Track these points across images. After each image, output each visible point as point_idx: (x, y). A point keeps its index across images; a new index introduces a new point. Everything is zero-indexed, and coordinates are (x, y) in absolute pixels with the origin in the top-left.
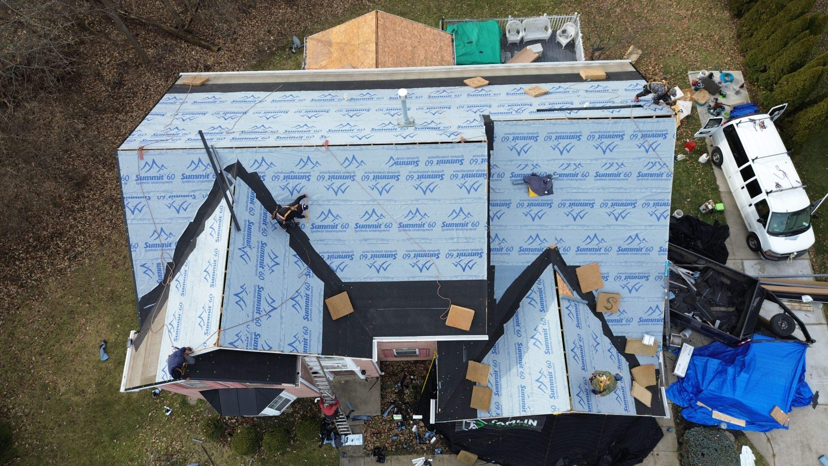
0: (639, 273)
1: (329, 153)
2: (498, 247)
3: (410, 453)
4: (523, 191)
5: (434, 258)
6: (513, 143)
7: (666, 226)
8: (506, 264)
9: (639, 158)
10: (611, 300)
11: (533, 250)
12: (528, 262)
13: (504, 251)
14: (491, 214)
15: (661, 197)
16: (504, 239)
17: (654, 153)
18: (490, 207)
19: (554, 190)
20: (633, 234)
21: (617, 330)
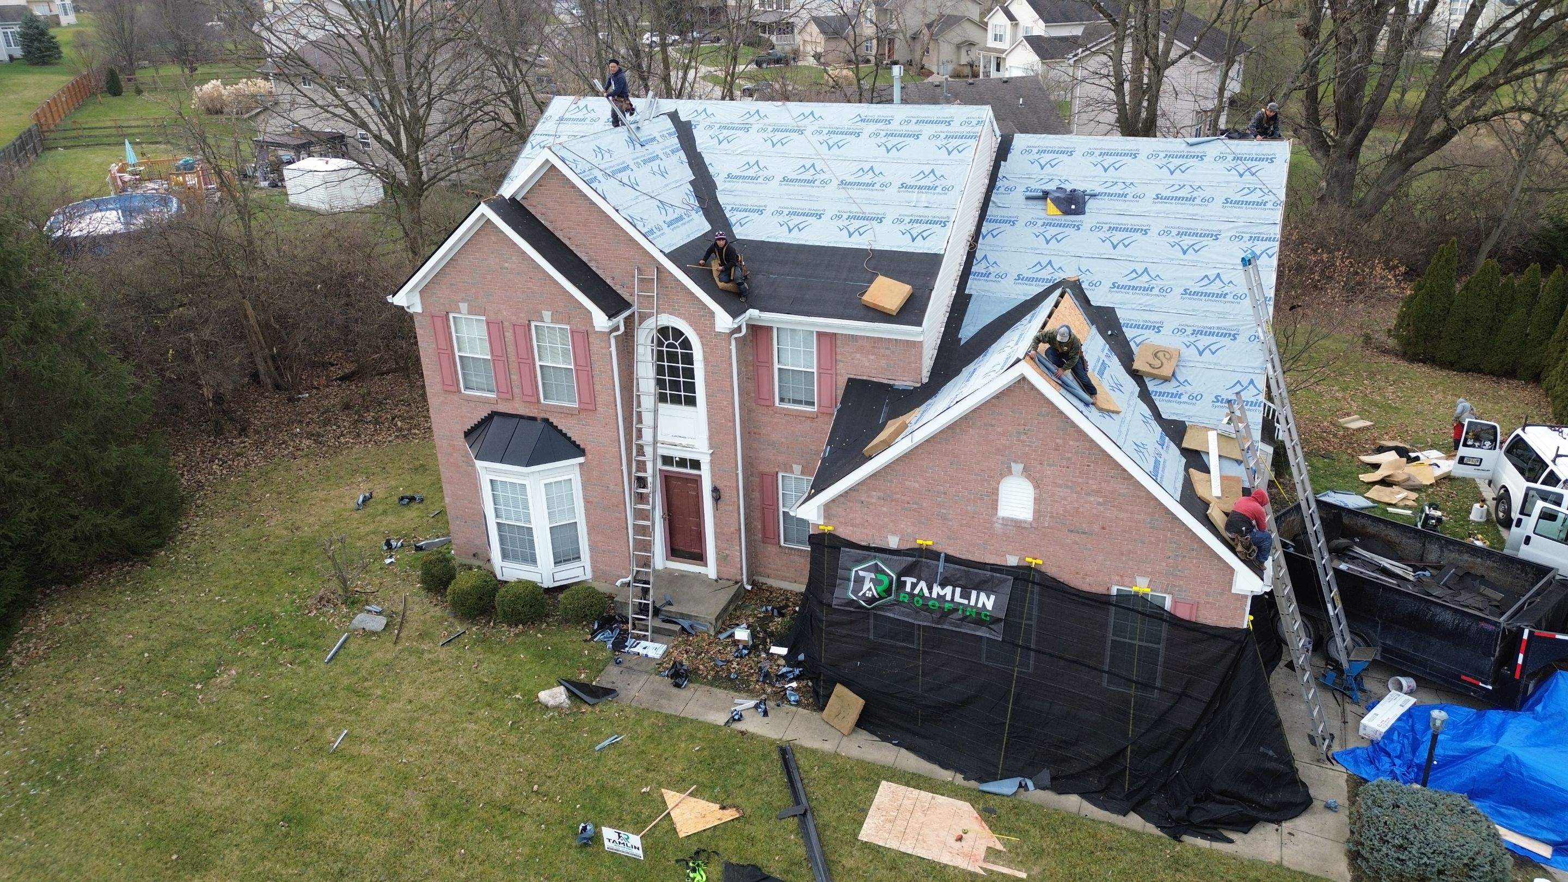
0: (1218, 328)
1: (783, 108)
2: (984, 272)
3: (737, 690)
4: (1040, 207)
5: (874, 222)
6: (1037, 157)
7: (1272, 267)
8: (990, 294)
9: (1228, 182)
10: (1160, 355)
11: (1037, 280)
12: (1024, 295)
13: (992, 277)
14: (984, 230)
15: (1264, 229)
16: (995, 263)
17: (1254, 177)
18: (985, 223)
19: (1087, 210)
20: (1212, 273)
21: (1169, 410)
